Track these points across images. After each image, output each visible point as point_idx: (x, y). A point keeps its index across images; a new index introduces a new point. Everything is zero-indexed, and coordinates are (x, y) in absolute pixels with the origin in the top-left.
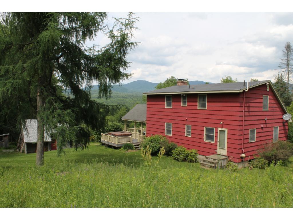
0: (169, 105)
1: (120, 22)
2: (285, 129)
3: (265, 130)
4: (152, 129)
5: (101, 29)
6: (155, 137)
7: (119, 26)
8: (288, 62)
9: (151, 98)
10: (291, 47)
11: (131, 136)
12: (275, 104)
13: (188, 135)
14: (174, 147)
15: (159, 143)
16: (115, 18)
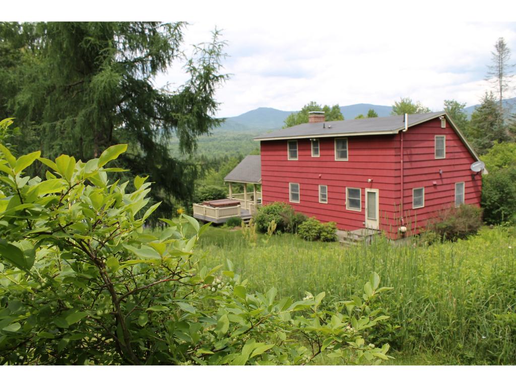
0: (293, 155)
1: (201, 49)
2: (476, 186)
3: (439, 189)
4: (270, 194)
5: (177, 56)
6: (274, 205)
7: (200, 55)
8: (500, 71)
9: (267, 145)
10: (505, 45)
11: (238, 206)
12: (457, 148)
13: (323, 200)
14: (301, 220)
15: (279, 214)
16: (194, 46)
